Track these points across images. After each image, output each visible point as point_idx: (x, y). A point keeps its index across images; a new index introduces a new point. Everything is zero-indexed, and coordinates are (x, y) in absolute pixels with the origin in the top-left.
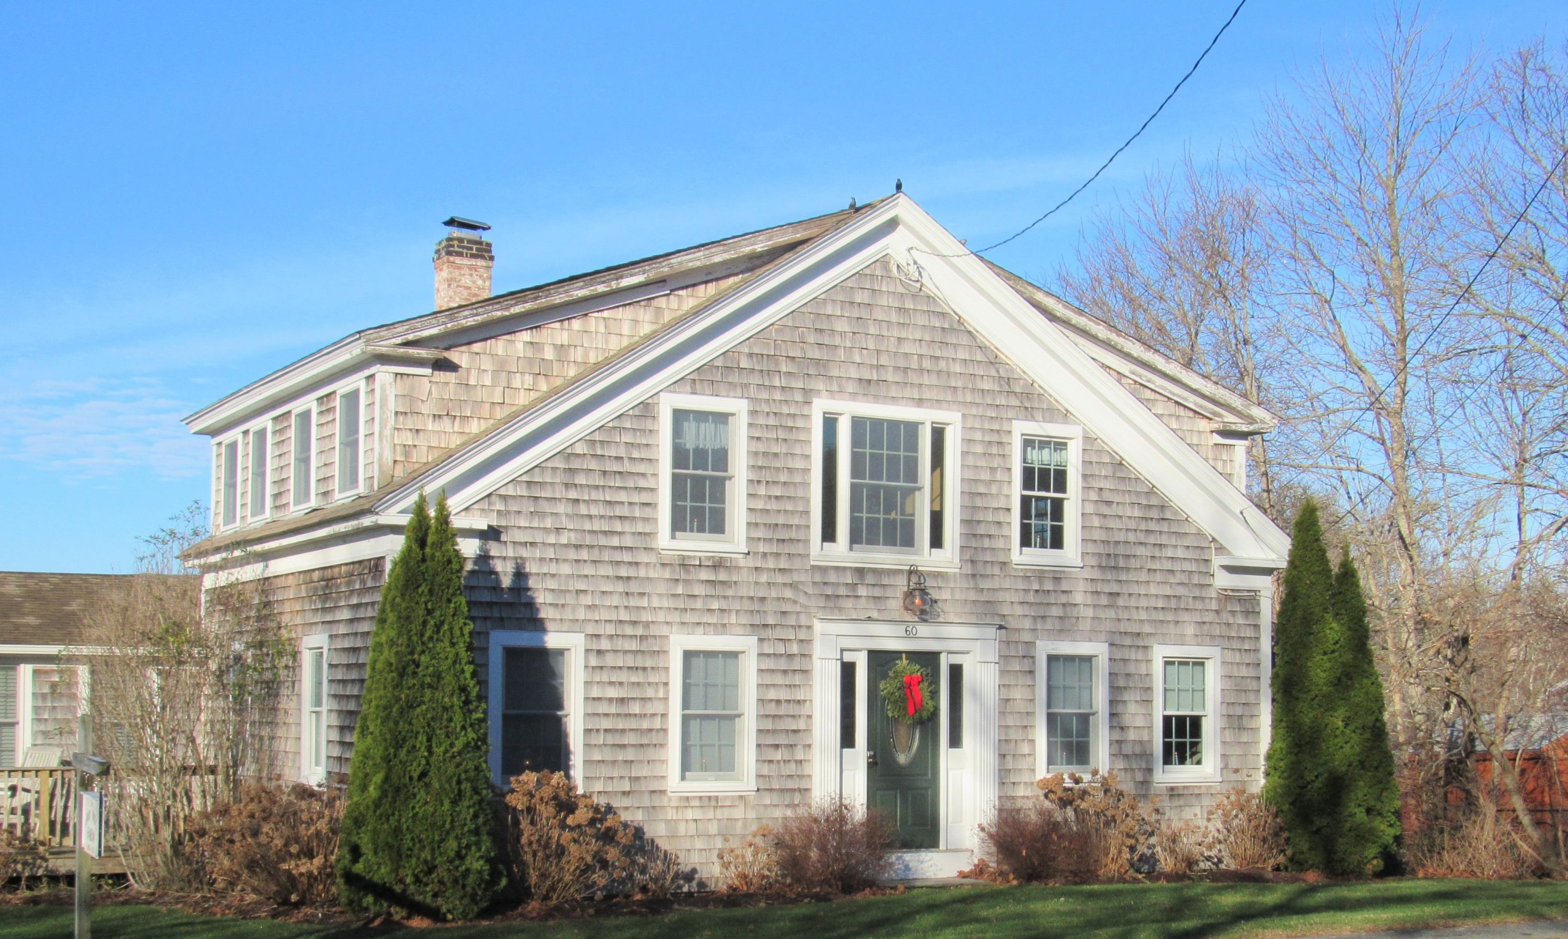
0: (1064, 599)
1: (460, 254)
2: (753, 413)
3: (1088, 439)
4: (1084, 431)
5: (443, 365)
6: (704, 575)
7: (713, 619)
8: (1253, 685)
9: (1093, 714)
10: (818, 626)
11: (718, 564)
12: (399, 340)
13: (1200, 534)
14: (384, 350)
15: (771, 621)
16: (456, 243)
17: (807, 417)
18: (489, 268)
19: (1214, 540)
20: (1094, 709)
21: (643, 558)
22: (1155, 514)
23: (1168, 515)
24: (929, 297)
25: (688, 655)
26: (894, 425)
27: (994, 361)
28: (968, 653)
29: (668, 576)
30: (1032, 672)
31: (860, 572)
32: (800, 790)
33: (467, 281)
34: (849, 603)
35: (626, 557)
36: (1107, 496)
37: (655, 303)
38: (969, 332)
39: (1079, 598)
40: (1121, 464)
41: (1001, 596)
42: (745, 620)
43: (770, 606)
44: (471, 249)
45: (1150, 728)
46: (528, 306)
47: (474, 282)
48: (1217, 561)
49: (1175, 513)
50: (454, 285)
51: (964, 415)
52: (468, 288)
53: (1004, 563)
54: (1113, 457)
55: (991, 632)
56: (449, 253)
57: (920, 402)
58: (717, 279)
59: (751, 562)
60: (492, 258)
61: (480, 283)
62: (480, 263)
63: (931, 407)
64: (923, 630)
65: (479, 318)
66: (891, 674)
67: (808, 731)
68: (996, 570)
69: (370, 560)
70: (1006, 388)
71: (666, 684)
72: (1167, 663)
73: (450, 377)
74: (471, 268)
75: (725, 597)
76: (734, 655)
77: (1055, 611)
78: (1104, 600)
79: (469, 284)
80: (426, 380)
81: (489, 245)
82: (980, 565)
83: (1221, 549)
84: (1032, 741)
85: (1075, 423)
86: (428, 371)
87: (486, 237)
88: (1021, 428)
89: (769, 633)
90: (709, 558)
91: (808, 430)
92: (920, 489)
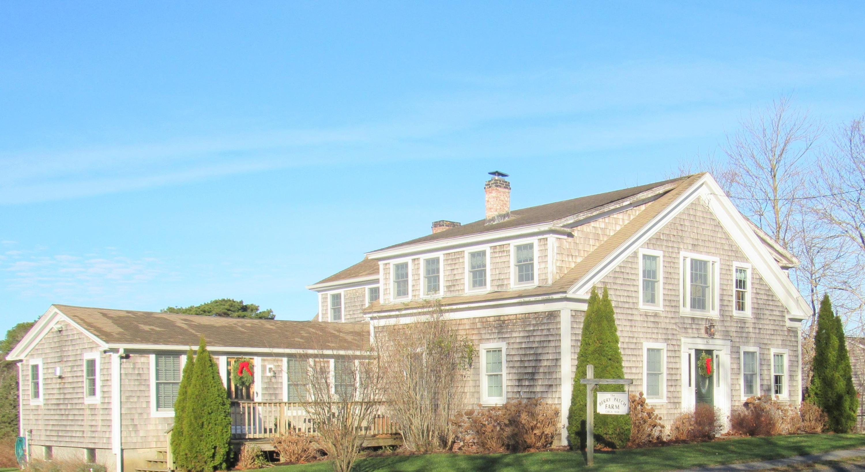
0: (747, 330)
1: (500, 187)
2: (664, 256)
3: (753, 269)
4: (752, 266)
6: (652, 319)
7: (654, 336)
8: (795, 364)
9: (755, 374)
10: (683, 340)
11: (656, 315)
13: (782, 306)
15: (670, 337)
16: (499, 182)
17: (678, 258)
18: (509, 192)
19: (786, 308)
20: (755, 372)
21: (635, 312)
22: (770, 298)
23: (774, 299)
24: (710, 213)
25: (648, 350)
26: (701, 261)
27: (728, 238)
28: (721, 350)
29: (642, 319)
30: (739, 358)
31: (693, 319)
32: (678, 403)
33: (502, 198)
34: (690, 331)
35: (630, 312)
36: (758, 291)
37: (628, 212)
38: (721, 227)
39: (751, 330)
40: (761, 279)
41: (729, 329)
42: (664, 337)
43: (670, 332)
44: (503, 184)
45: (770, 380)
46: (598, 212)
47: (505, 199)
48: (787, 317)
49: (776, 298)
50: (498, 199)
51: (720, 259)
52: (503, 201)
53: (731, 316)
54: (759, 276)
55: (729, 343)
56: (497, 186)
57: (708, 253)
58: (645, 203)
59: (664, 315)
60: (510, 189)
61: (506, 199)
62: (507, 190)
63: (712, 256)
64: (711, 341)
65: (584, 217)
66: (701, 358)
67: (680, 380)
68: (729, 319)
70: (731, 249)
71: (642, 361)
72: (774, 355)
73: (570, 239)
74: (504, 193)
75: (657, 328)
76: (659, 350)
77: (744, 335)
78: (757, 331)
79: (503, 199)
80: (564, 241)
81: (509, 183)
82: (725, 317)
83: (788, 312)
84: (740, 385)
85: (749, 263)
87: (506, 179)
88: (736, 264)
89: (669, 342)
90: (653, 313)
91: (678, 263)
92: (708, 287)
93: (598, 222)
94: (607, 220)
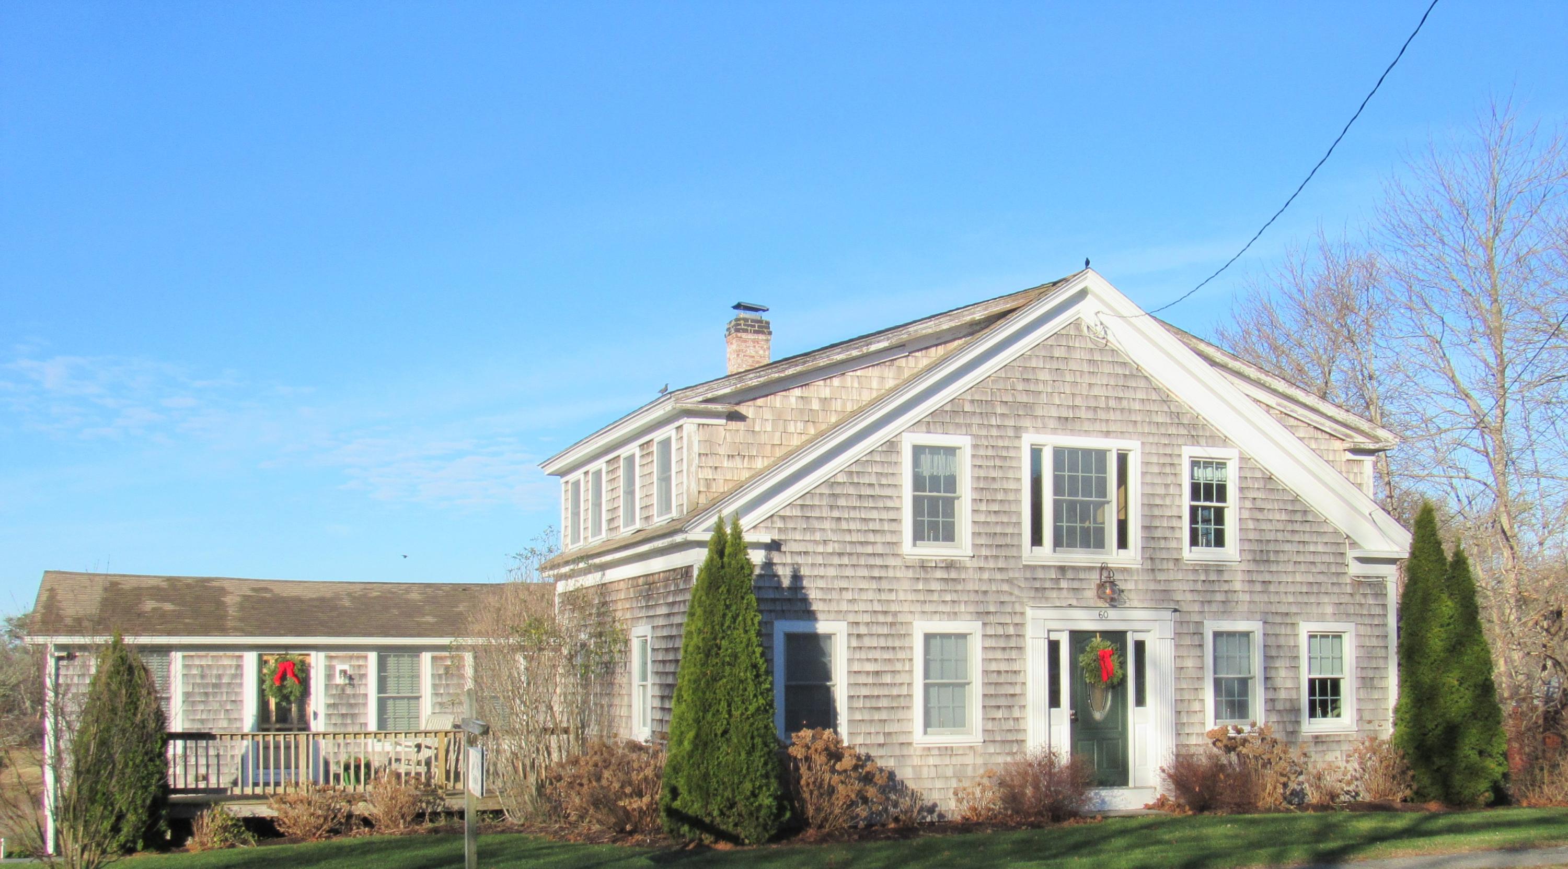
0: (1226, 587)
1: (745, 331)
2: (975, 446)
3: (1243, 459)
4: (1240, 453)
5: (735, 416)
6: (939, 574)
7: (947, 609)
8: (1382, 653)
9: (1251, 678)
10: (1029, 612)
11: (950, 566)
12: (700, 399)
13: (1336, 532)
14: (689, 406)
15: (992, 609)
16: (742, 322)
17: (1018, 448)
18: (767, 340)
19: (1348, 537)
20: (1252, 674)
21: (891, 561)
22: (1298, 517)
23: (1310, 518)
24: (1113, 350)
25: (928, 637)
26: (1087, 452)
27: (1166, 400)
28: (1149, 631)
29: (911, 576)
30: (1201, 646)
31: (1062, 569)
32: (1017, 741)
33: (751, 352)
34: (1054, 594)
35: (878, 561)
36: (1259, 504)
37: (897, 363)
38: (1146, 377)
39: (1238, 586)
40: (1270, 478)
41: (1174, 586)
42: (971, 609)
43: (991, 598)
44: (754, 326)
45: (1298, 689)
46: (799, 369)
47: (757, 352)
48: (1351, 554)
49: (1316, 515)
50: (741, 355)
51: (1143, 443)
52: (753, 357)
53: (1177, 560)
54: (1263, 473)
55: (1168, 615)
56: (737, 331)
57: (1107, 434)
58: (945, 343)
59: (976, 563)
60: (770, 333)
61: (761, 352)
62: (761, 337)
63: (1117, 438)
64: (1112, 613)
65: (762, 379)
66: (1088, 649)
67: (1023, 695)
68: (1171, 565)
69: (681, 568)
70: (1176, 421)
71: (911, 660)
72: (1311, 637)
73: (740, 425)
74: (756, 341)
75: (955, 591)
76: (964, 636)
77: (1219, 597)
78: (1258, 587)
79: (753, 354)
80: (721, 428)
81: (768, 323)
82: (1157, 562)
83: (1354, 544)
84: (1202, 700)
85: (1233, 447)
86: (723, 421)
87: (765, 316)
88: (1189, 452)
89: (991, 618)
90: (943, 561)
91: (1019, 459)
92: (1108, 502)
93: (811, 388)
94: (836, 382)
